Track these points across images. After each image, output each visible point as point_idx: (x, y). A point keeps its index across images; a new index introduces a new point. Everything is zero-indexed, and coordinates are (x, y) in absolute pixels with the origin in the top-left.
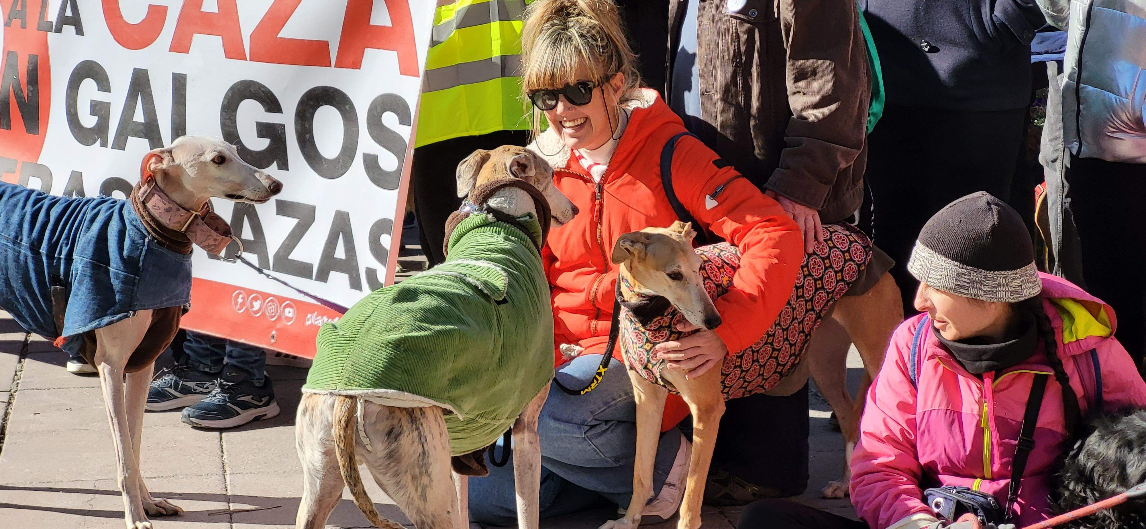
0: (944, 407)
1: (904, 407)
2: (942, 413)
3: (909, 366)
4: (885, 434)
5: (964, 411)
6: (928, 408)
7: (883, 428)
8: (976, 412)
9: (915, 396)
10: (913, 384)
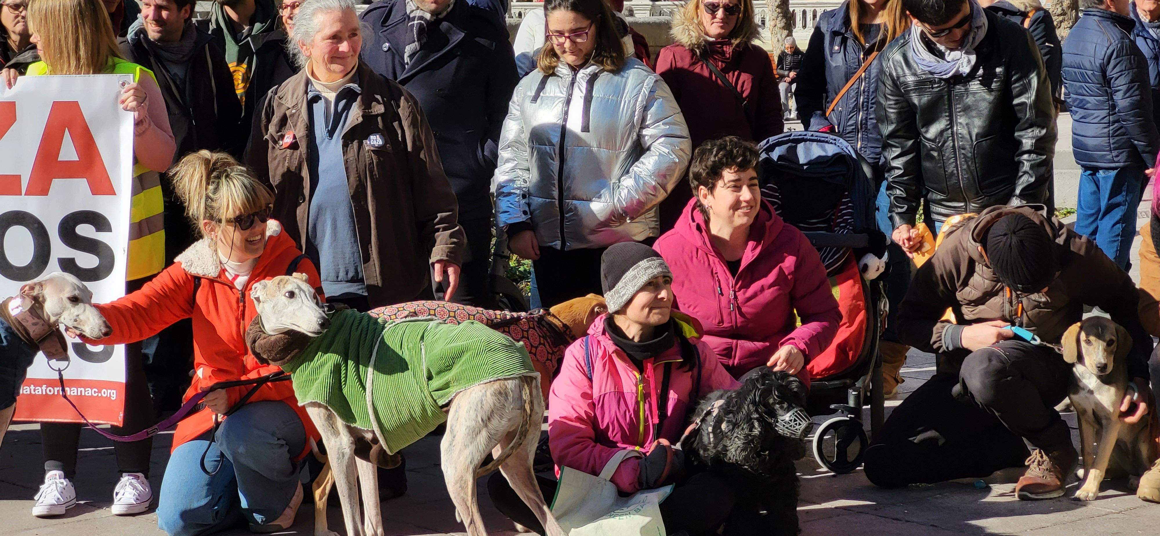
0: (613, 390)
1: (586, 396)
2: (612, 394)
3: (585, 368)
4: (575, 415)
5: (625, 391)
6: (603, 392)
7: (573, 412)
8: (634, 391)
9: (591, 387)
10: (590, 380)
